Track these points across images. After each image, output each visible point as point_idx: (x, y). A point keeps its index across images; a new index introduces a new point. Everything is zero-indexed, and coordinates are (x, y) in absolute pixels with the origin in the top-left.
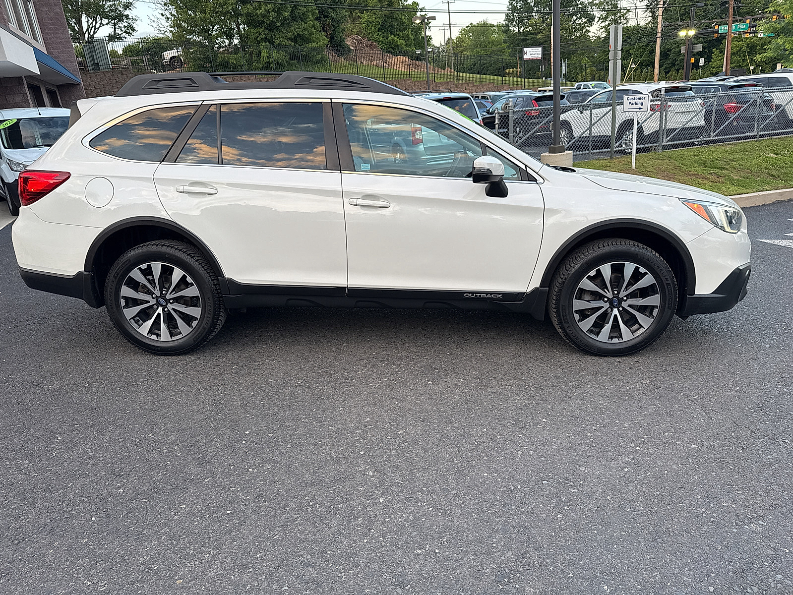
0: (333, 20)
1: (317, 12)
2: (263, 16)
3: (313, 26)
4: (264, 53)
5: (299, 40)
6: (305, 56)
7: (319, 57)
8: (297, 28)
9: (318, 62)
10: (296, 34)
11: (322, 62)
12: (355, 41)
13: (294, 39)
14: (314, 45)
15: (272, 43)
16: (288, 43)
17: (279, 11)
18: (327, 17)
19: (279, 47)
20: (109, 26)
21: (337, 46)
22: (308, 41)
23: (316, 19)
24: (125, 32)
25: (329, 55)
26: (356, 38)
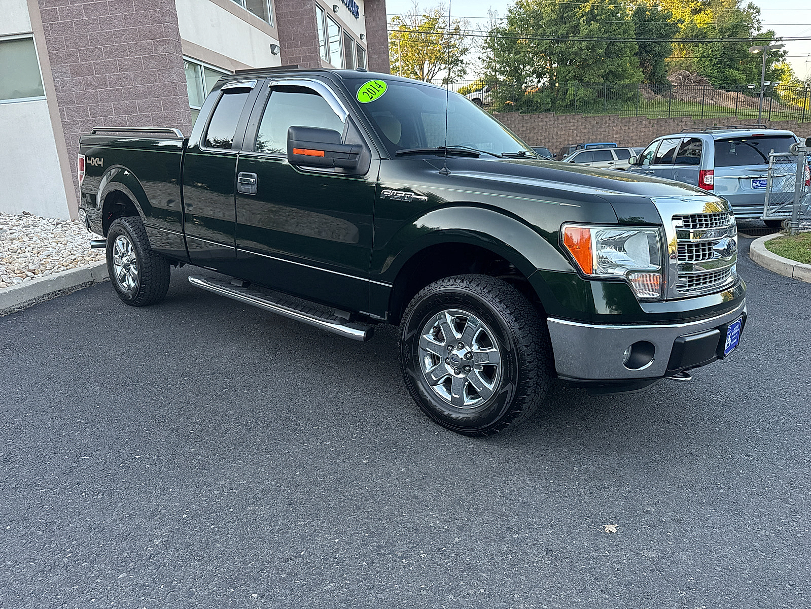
0: (656, 54)
1: (637, 47)
2: (576, 54)
3: (630, 62)
4: (571, 91)
5: (610, 77)
6: (616, 94)
7: (630, 95)
8: (611, 65)
9: (630, 99)
10: (607, 71)
11: (633, 99)
12: (680, 77)
13: (605, 77)
14: (627, 81)
15: (581, 80)
16: (598, 80)
17: (593, 49)
18: (650, 51)
19: (588, 84)
20: (446, 70)
21: (658, 83)
22: (622, 78)
23: (635, 54)
24: (458, 75)
25: (643, 92)
26: (683, 74)
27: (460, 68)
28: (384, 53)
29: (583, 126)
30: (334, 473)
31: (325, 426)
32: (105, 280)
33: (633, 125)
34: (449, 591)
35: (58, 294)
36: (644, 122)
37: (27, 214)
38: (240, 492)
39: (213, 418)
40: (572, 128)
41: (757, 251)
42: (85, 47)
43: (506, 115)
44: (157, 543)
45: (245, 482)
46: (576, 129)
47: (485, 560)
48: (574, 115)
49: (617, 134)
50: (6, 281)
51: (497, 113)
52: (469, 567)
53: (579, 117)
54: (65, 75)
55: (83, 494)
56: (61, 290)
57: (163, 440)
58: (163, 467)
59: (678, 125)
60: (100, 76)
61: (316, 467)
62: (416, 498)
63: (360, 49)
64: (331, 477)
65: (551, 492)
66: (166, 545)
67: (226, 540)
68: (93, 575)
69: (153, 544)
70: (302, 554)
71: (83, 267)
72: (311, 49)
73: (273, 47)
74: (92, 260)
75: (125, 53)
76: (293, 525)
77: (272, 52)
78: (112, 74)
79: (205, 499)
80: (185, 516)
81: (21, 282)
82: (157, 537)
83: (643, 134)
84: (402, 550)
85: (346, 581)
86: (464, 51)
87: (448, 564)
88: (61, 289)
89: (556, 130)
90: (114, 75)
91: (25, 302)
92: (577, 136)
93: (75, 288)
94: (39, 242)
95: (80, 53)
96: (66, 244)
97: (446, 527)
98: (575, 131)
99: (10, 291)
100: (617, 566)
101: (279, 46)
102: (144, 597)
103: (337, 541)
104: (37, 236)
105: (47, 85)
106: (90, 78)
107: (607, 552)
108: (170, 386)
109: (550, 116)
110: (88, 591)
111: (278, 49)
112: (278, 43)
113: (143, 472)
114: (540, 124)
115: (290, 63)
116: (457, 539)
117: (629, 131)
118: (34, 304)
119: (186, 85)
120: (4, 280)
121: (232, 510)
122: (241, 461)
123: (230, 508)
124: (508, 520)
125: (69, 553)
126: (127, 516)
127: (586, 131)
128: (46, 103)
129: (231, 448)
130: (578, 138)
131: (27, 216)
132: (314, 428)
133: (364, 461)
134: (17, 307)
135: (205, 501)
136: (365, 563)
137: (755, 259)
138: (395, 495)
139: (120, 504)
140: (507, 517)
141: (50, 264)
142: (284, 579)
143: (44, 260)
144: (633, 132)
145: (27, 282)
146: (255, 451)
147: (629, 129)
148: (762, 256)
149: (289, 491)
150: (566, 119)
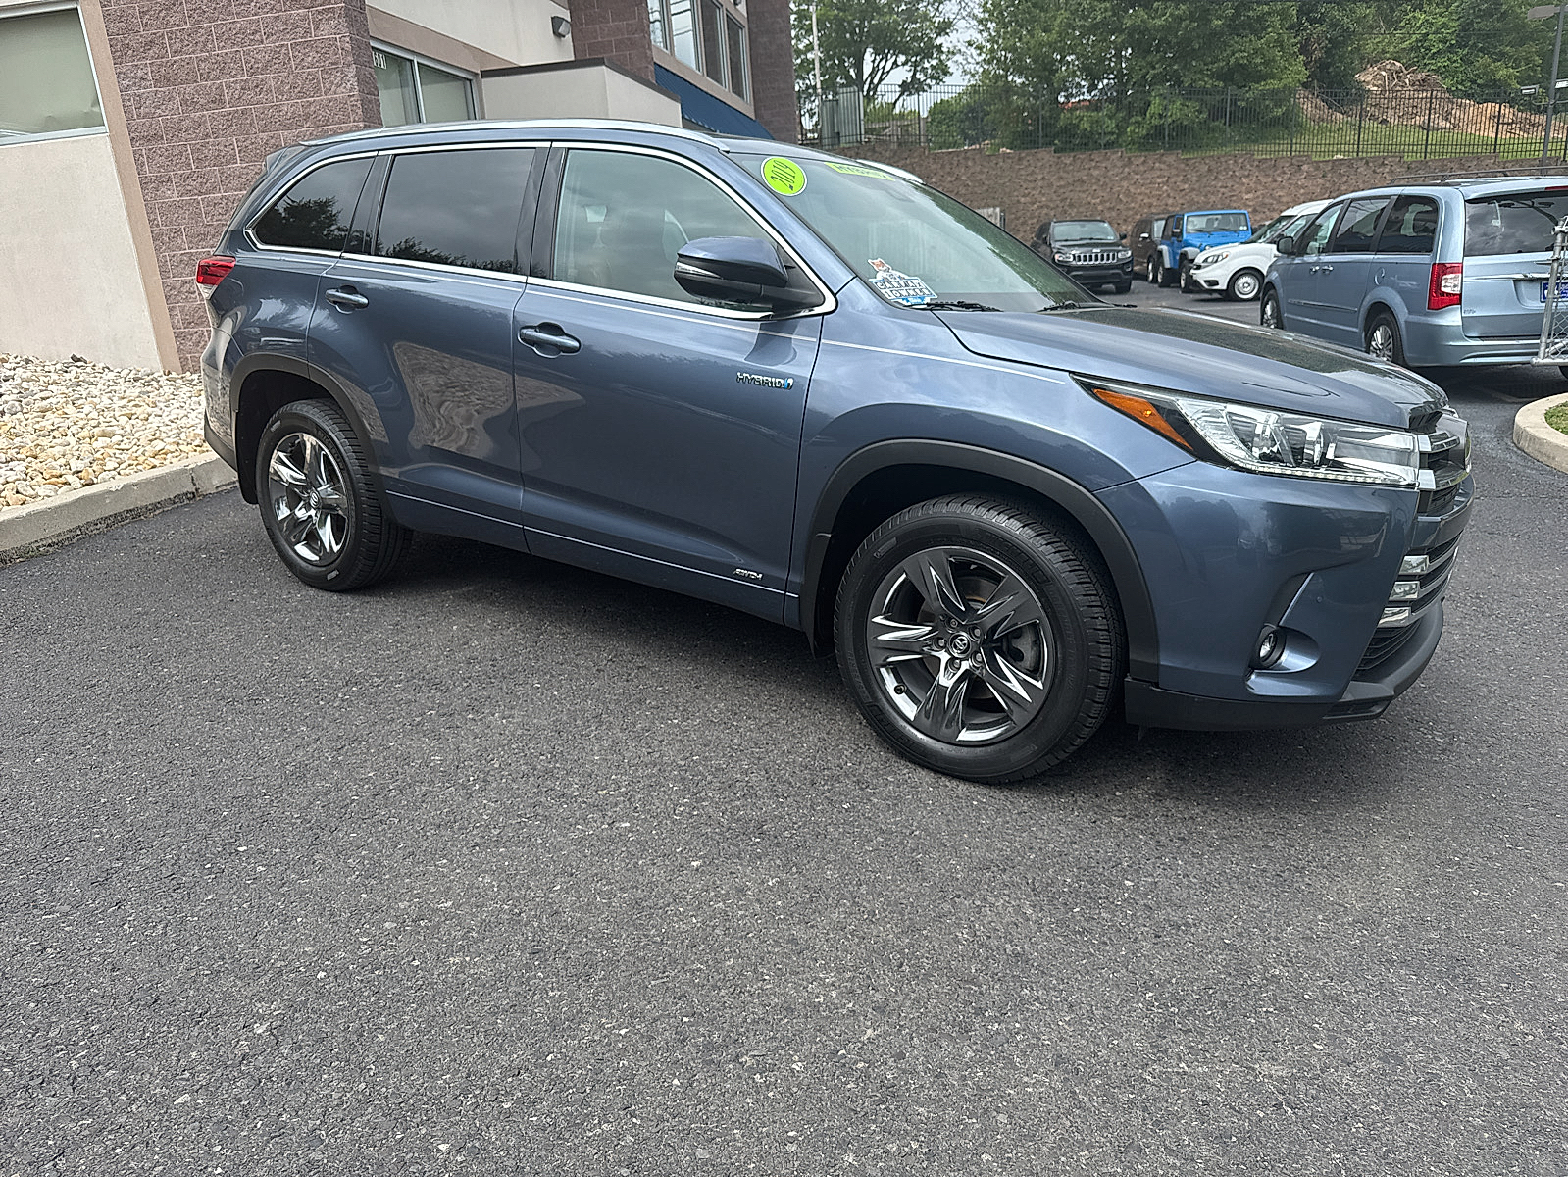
1: (1294, 12)
2: (1168, 29)
3: (1279, 43)
4: (1157, 105)
5: (1238, 77)
6: (1248, 110)
7: (1279, 111)
8: (1241, 50)
10: (1232, 64)
11: (1287, 124)
12: (1383, 73)
13: (1226, 76)
14: (1273, 84)
15: (1177, 83)
16: (1209, 83)
19: (1192, 93)
21: (1334, 88)
22: (1261, 78)
23: (1290, 28)
24: (932, 77)
25: (1309, 106)
26: (1388, 67)
27: (934, 62)
28: (781, 32)
29: (1181, 177)
30: (632, 886)
31: (623, 789)
32: (220, 489)
33: (1284, 173)
34: (844, 1145)
35: (126, 518)
36: (1305, 167)
37: (79, 360)
38: (437, 926)
39: (400, 770)
40: (1159, 181)
41: (1527, 429)
42: (179, 25)
43: (1027, 155)
44: (260, 1031)
45: (450, 904)
46: (1167, 181)
47: (928, 1080)
48: (1163, 155)
49: (1248, 193)
50: (24, 493)
51: (1008, 151)
52: (891, 1091)
53: (1174, 157)
54: (143, 84)
55: (126, 926)
56: (131, 511)
57: (296, 816)
58: (289, 872)
59: (1374, 171)
60: (209, 83)
61: (597, 874)
62: (794, 941)
63: (733, 25)
64: (625, 895)
65: (1076, 932)
66: (276, 1034)
67: (400, 1026)
68: (124, 1097)
69: (251, 1034)
70: (549, 1059)
71: (177, 465)
72: (631, 25)
73: (556, 21)
74: (195, 451)
75: (257, 37)
76: (537, 997)
77: (554, 33)
78: (232, 80)
79: (365, 939)
80: (321, 974)
81: (53, 494)
82: (262, 1018)
83: (1302, 191)
84: (756, 1053)
85: (635, 1120)
86: (945, 28)
87: (849, 1086)
88: (132, 508)
89: (1125, 184)
90: (236, 83)
91: (59, 534)
92: (1168, 196)
93: (159, 506)
94: (94, 414)
95: (170, 39)
96: (147, 419)
97: (851, 1005)
98: (1165, 188)
99: (29, 514)
100: (1201, 1097)
101: (569, 20)
102: (220, 1147)
103: (622, 1032)
104: (92, 403)
105: (110, 106)
106: (190, 88)
107: (1182, 1065)
108: (321, 703)
109: (1115, 156)
110: (110, 1132)
111: (566, 26)
112: (566, 15)
113: (249, 882)
114: (1096, 172)
115: (590, 54)
116: (869, 1031)
117: (1274, 185)
118: (79, 537)
119: (378, 100)
120: (21, 490)
121: (416, 963)
122: (445, 861)
123: (414, 959)
124: (981, 993)
125: (83, 1048)
126: (206, 972)
127: (1186, 186)
128: (108, 139)
129: (428, 833)
130: (1170, 201)
131: (79, 364)
132: (600, 792)
133: (693, 863)
134: (44, 543)
135: (365, 943)
136: (676, 1082)
137: (1523, 444)
138: (750, 935)
139: (196, 948)
140: (980, 986)
141: (113, 459)
142: (509, 1114)
143: (102, 451)
144: (1283, 188)
145: (65, 497)
146: (477, 840)
147: (1275, 181)
148: (1539, 439)
149: (536, 924)
150: (1145, 162)
